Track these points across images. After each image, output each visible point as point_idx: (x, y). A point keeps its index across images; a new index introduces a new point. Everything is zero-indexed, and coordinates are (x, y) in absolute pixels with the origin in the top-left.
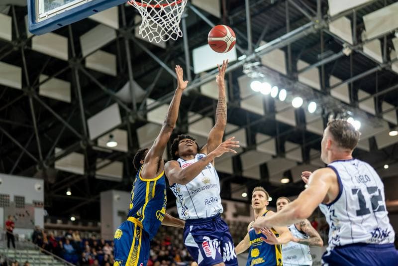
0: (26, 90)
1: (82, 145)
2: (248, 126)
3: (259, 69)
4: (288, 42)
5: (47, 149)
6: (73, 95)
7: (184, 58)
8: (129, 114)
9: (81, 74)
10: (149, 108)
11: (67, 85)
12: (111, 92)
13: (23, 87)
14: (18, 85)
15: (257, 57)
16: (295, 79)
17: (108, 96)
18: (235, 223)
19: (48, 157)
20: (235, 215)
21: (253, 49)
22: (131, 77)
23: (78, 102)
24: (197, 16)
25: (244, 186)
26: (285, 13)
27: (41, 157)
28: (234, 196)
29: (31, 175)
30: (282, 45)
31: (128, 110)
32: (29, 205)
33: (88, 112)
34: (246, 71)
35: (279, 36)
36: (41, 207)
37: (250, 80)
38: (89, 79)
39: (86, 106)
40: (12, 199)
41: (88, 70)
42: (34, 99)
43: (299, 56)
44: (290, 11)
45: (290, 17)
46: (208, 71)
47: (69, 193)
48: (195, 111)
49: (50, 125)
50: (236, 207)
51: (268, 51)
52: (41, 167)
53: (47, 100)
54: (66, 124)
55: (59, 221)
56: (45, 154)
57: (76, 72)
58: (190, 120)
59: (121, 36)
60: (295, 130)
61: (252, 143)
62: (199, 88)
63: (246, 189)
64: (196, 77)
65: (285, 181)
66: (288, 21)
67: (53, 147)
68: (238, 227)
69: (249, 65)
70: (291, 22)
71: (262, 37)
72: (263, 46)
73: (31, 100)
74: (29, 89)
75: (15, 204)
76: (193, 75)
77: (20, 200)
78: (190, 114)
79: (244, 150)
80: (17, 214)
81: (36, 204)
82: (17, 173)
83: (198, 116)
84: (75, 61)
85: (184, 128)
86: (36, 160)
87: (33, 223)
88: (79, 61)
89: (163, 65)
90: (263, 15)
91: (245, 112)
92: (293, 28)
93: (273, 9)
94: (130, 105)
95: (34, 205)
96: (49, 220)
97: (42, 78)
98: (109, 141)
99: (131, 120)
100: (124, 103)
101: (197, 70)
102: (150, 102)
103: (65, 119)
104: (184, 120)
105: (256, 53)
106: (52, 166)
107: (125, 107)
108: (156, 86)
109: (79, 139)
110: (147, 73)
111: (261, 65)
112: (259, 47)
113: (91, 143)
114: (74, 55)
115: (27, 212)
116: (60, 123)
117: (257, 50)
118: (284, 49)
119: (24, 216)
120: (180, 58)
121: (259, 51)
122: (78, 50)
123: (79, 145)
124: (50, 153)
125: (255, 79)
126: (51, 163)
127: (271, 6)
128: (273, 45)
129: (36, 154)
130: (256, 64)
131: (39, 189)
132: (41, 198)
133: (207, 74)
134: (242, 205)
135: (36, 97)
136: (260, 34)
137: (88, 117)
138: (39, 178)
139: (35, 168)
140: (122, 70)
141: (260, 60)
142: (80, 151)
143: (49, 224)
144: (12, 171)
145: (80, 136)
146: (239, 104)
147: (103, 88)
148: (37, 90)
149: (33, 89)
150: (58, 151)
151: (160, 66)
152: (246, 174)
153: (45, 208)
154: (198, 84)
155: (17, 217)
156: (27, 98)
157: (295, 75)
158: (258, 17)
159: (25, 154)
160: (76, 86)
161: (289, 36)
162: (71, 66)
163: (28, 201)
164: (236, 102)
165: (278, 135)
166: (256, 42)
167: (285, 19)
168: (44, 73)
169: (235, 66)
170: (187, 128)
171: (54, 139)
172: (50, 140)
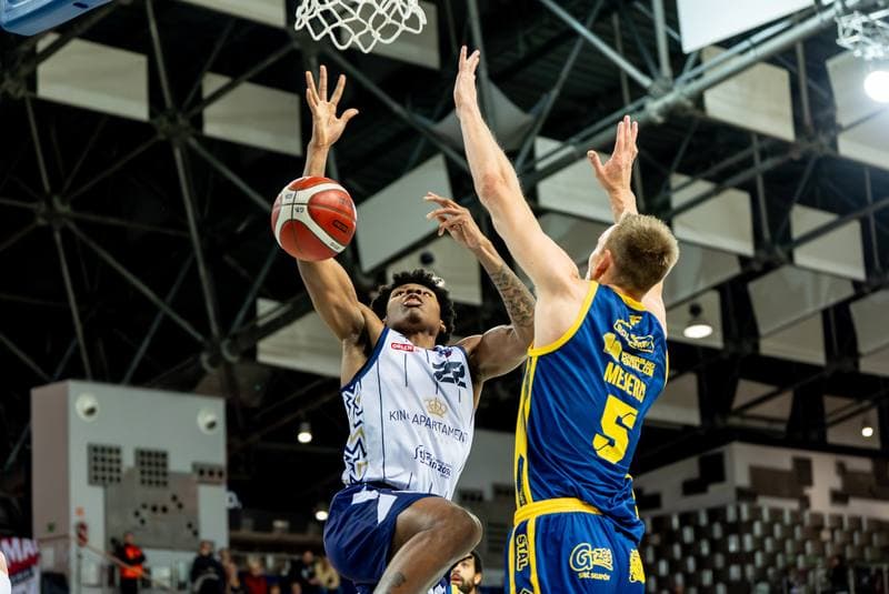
0: (163, 123)
2: (870, 211)
5: (234, 300)
7: (649, 4)
10: (542, 165)
12: (421, 120)
13: (152, 114)
14: (138, 110)
17: (411, 133)
18: (838, 520)
19: (236, 327)
20: (838, 497)
22: (483, 71)
25: (866, 403)
27: (215, 329)
28: (834, 436)
29: (187, 383)
32: (181, 476)
33: (358, 187)
34: (844, 41)
36: (218, 484)
37: (860, 64)
40: (128, 460)
42: (190, 153)
46: (727, 44)
47: (305, 437)
48: (692, 170)
50: (841, 469)
52: (216, 360)
53: (232, 152)
55: (279, 524)
56: (225, 319)
58: (677, 200)
62: (698, 99)
63: (873, 414)
64: (691, 61)
67: (249, 300)
68: (850, 534)
69: (857, 21)
73: (178, 154)
74: (173, 120)
75: (138, 477)
76: (678, 58)
77: (153, 463)
78: (677, 179)
79: (860, 290)
80: (144, 506)
81: (204, 473)
82: (142, 380)
83: (702, 187)
86: (199, 337)
87: (196, 533)
89: (583, 30)
91: (856, 169)
95: (196, 477)
96: (247, 522)
97: (212, 83)
101: (689, 45)
102: (544, 146)
106: (251, 354)
108: (562, 94)
110: (536, 54)
115: (174, 498)
119: (165, 510)
120: (639, 5)
124: (241, 316)
125: (877, 62)
126: (244, 346)
129: (202, 324)
130: (879, 16)
131: (212, 425)
132: (218, 457)
133: (725, 54)
134: (862, 465)
135: (193, 142)
138: (210, 392)
139: (197, 361)
143: (246, 532)
144: (129, 374)
146: (834, 145)
147: (397, 108)
148: (198, 122)
149: (182, 122)
150: (265, 307)
151: (574, 34)
152: (868, 367)
153: (231, 487)
154: (695, 86)
155: (145, 514)
156: (166, 148)
159: (167, 320)
163: (179, 464)
164: (824, 140)
168: (218, 69)
169: (811, 24)
171: (255, 271)
172: (244, 273)
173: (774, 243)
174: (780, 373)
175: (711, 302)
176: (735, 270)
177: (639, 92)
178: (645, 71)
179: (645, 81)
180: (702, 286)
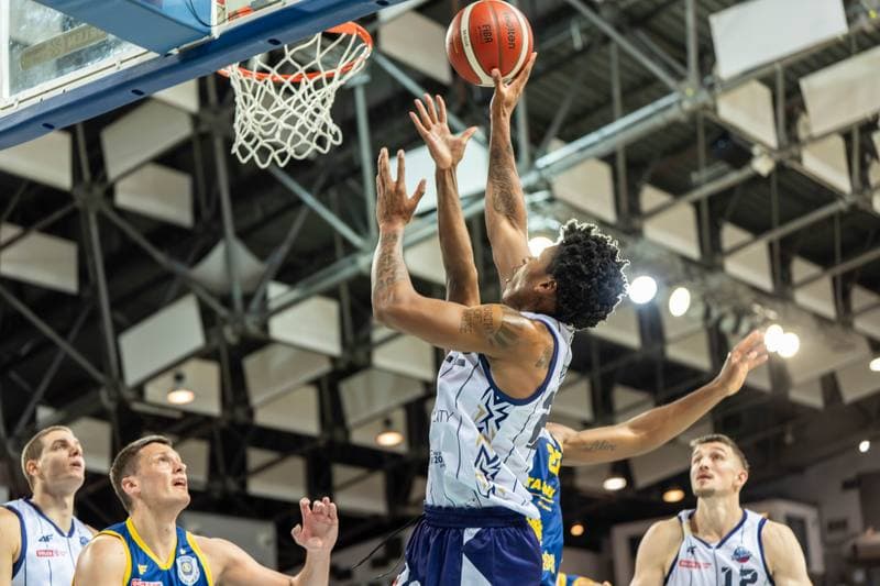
1: (105, 398)
3: (547, 208)
4: (618, 142)
5: (18, 409)
6: (84, 274)
7: (361, 183)
8: (225, 321)
9: (103, 220)
10: (273, 305)
11: (66, 251)
12: (178, 267)
15: (542, 179)
16: (636, 233)
17: (169, 276)
21: (533, 158)
22: (229, 229)
23: (96, 290)
24: (393, 80)
26: (609, 71)
30: (603, 149)
31: (222, 312)
33: (120, 317)
35: (596, 127)
38: (123, 234)
41: (123, 213)
43: (647, 175)
44: (622, 67)
45: (622, 80)
46: (422, 215)
49: (25, 349)
51: (569, 166)
53: (18, 286)
54: (65, 347)
57: (92, 218)
58: (378, 335)
59: (204, 128)
60: (638, 357)
65: (615, 484)
66: (616, 92)
67: (31, 406)
70: (625, 93)
71: (554, 130)
72: (557, 153)
84: (90, 190)
85: (360, 356)
88: (98, 191)
89: (309, 199)
90: (557, 75)
92: (630, 108)
93: (579, 62)
94: (226, 301)
97: (7, 232)
98: (174, 390)
99: (230, 335)
100: (212, 293)
102: (276, 292)
103: (64, 334)
104: (362, 335)
105: (539, 170)
107: (215, 304)
108: (293, 251)
109: (96, 385)
110: (270, 218)
111: (551, 200)
112: (545, 153)
113: (129, 395)
114: (87, 175)
116: (50, 343)
117: (541, 162)
118: (609, 159)
120: (352, 183)
121: (547, 166)
122: (98, 163)
123: (98, 399)
124: (24, 419)
125: (538, 233)
127: (575, 54)
128: (582, 150)
130: (540, 197)
133: (418, 222)
136: (547, 124)
137: (120, 329)
140: (206, 213)
141: (549, 187)
142: (100, 415)
145: (99, 377)
147: (160, 257)
150: (44, 413)
151: (299, 202)
157: (636, 222)
158: (542, 81)
160: (92, 253)
161: (621, 129)
162: (78, 203)
165: (597, 371)
166: (538, 140)
167: (609, 85)
168: (11, 220)
170: (369, 355)
171: (35, 385)
172: (26, 386)
175: (399, 417)
176: (419, 391)
177: (351, 249)
178: (357, 231)
179: (356, 240)
180: (394, 402)
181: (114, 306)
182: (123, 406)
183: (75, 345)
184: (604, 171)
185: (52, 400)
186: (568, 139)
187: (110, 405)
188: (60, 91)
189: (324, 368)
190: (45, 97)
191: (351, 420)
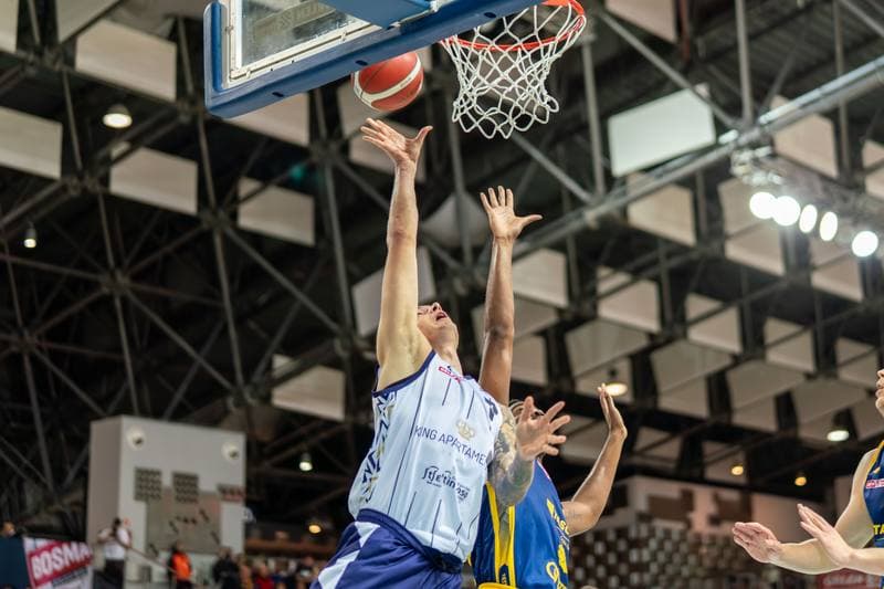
0: (207, 217)
1: (339, 348)
2: (746, 301)
3: (770, 163)
4: (840, 99)
5: (255, 358)
6: (320, 227)
7: (588, 138)
8: (455, 273)
9: (339, 176)
11: (304, 204)
13: (199, 208)
14: (188, 205)
15: (764, 135)
16: (859, 188)
18: (713, 538)
19: (257, 377)
20: (715, 521)
21: (756, 114)
22: (459, 184)
23: (331, 243)
24: (620, 38)
25: (736, 447)
26: (832, 30)
27: (240, 377)
28: (712, 473)
29: (213, 422)
30: (826, 105)
31: (452, 264)
32: (209, 495)
33: (355, 270)
34: (738, 170)
35: (818, 85)
36: (236, 501)
37: (748, 190)
38: (357, 189)
39: (351, 255)
40: (167, 481)
41: (357, 168)
42: (225, 238)
43: (869, 130)
44: (843, 24)
45: (844, 37)
46: (648, 170)
47: (306, 466)
48: (616, 265)
49: (263, 299)
50: (717, 499)
51: (790, 121)
52: (240, 403)
53: (257, 239)
54: (302, 297)
55: (281, 535)
56: (248, 370)
57: (328, 172)
58: (603, 287)
59: (436, 86)
60: (861, 310)
61: (754, 343)
62: (624, 211)
63: (741, 457)
64: (617, 183)
65: (838, 436)
66: (839, 49)
67: (268, 354)
68: (722, 549)
69: (746, 156)
70: (846, 52)
71: (776, 87)
72: (780, 109)
73: (218, 241)
74: (215, 213)
75: (174, 493)
76: (610, 180)
77: (186, 483)
78: (603, 272)
79: (737, 360)
80: (178, 518)
81: (226, 492)
82: (179, 416)
83: (621, 278)
84: (325, 146)
85: (587, 306)
86: (225, 383)
87: (217, 540)
88: (334, 147)
89: (537, 155)
90: (781, 34)
91: (737, 268)
92: (852, 65)
93: (802, 19)
94: (457, 253)
95: (219, 495)
96: (256, 532)
97: (246, 186)
99: (460, 287)
100: (443, 247)
101: (620, 166)
103: (299, 284)
104: (588, 287)
105: (762, 126)
106: (267, 399)
107: (444, 256)
109: (331, 335)
111: (774, 156)
112: (768, 110)
113: (362, 344)
114: (323, 131)
115: (202, 512)
116: (286, 293)
117: (763, 119)
118: (831, 115)
119: (194, 521)
120: (579, 139)
121: (770, 123)
122: (334, 120)
123: (332, 348)
124: (262, 366)
125: (761, 188)
126: (262, 391)
127: (798, 12)
128: (804, 106)
129: (228, 371)
130: (762, 152)
131: (234, 455)
132: (237, 479)
133: (641, 177)
134: (731, 496)
135: (230, 232)
136: (771, 80)
137: (354, 280)
138: (234, 428)
139: (225, 405)
140: (438, 168)
141: (772, 143)
142: (334, 364)
143: (256, 542)
144: (169, 411)
145: (334, 326)
146: (722, 249)
148: (234, 216)
149: (222, 214)
150: (281, 363)
151: (527, 158)
152: (740, 420)
153: (249, 503)
154: (621, 202)
155: (179, 525)
156: (206, 237)
157: (858, 177)
158: (767, 39)
159: (202, 370)
160: (327, 206)
161: (844, 85)
162: (315, 158)
163: (207, 485)
164: (715, 245)
165: (820, 324)
166: (761, 98)
167: (832, 43)
168: (252, 175)
169: (712, 157)
170: (595, 307)
171: (272, 334)
172: (263, 335)
173: (674, 322)
174: (672, 423)
175: (624, 368)
176: (643, 343)
177: (577, 203)
178: (584, 187)
179: (583, 195)
180: (619, 353)
181: (348, 256)
182: (356, 355)
183: (311, 296)
184: (826, 127)
185: (288, 349)
186: (790, 95)
187: (343, 354)
188: (289, 62)
189: (551, 319)
190: (275, 67)
191: (577, 370)
